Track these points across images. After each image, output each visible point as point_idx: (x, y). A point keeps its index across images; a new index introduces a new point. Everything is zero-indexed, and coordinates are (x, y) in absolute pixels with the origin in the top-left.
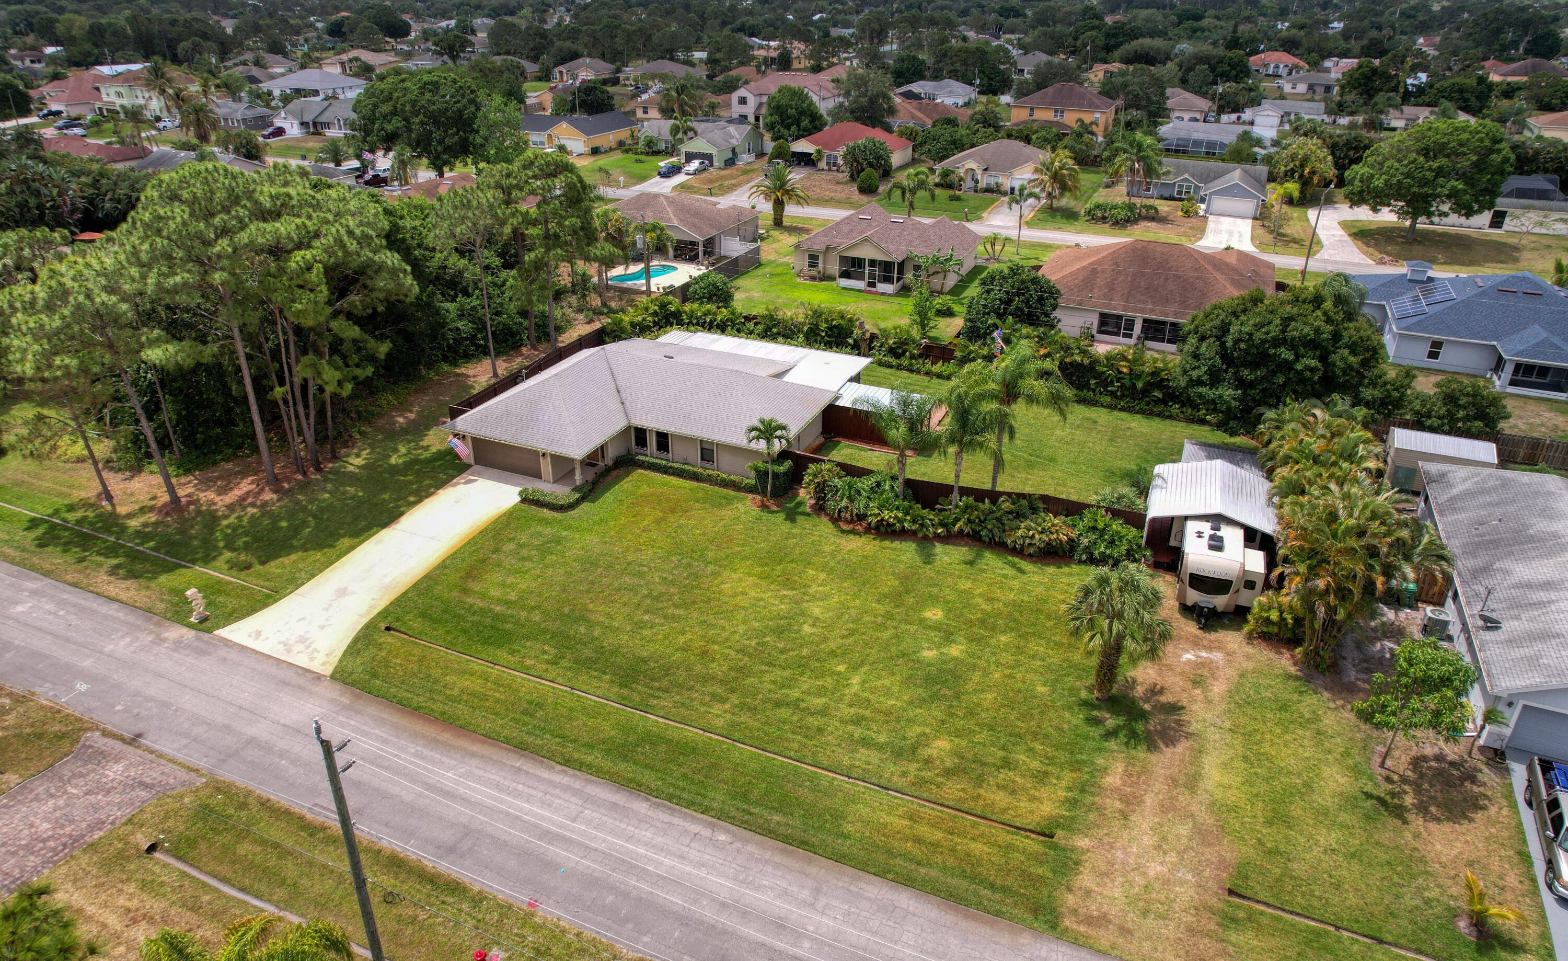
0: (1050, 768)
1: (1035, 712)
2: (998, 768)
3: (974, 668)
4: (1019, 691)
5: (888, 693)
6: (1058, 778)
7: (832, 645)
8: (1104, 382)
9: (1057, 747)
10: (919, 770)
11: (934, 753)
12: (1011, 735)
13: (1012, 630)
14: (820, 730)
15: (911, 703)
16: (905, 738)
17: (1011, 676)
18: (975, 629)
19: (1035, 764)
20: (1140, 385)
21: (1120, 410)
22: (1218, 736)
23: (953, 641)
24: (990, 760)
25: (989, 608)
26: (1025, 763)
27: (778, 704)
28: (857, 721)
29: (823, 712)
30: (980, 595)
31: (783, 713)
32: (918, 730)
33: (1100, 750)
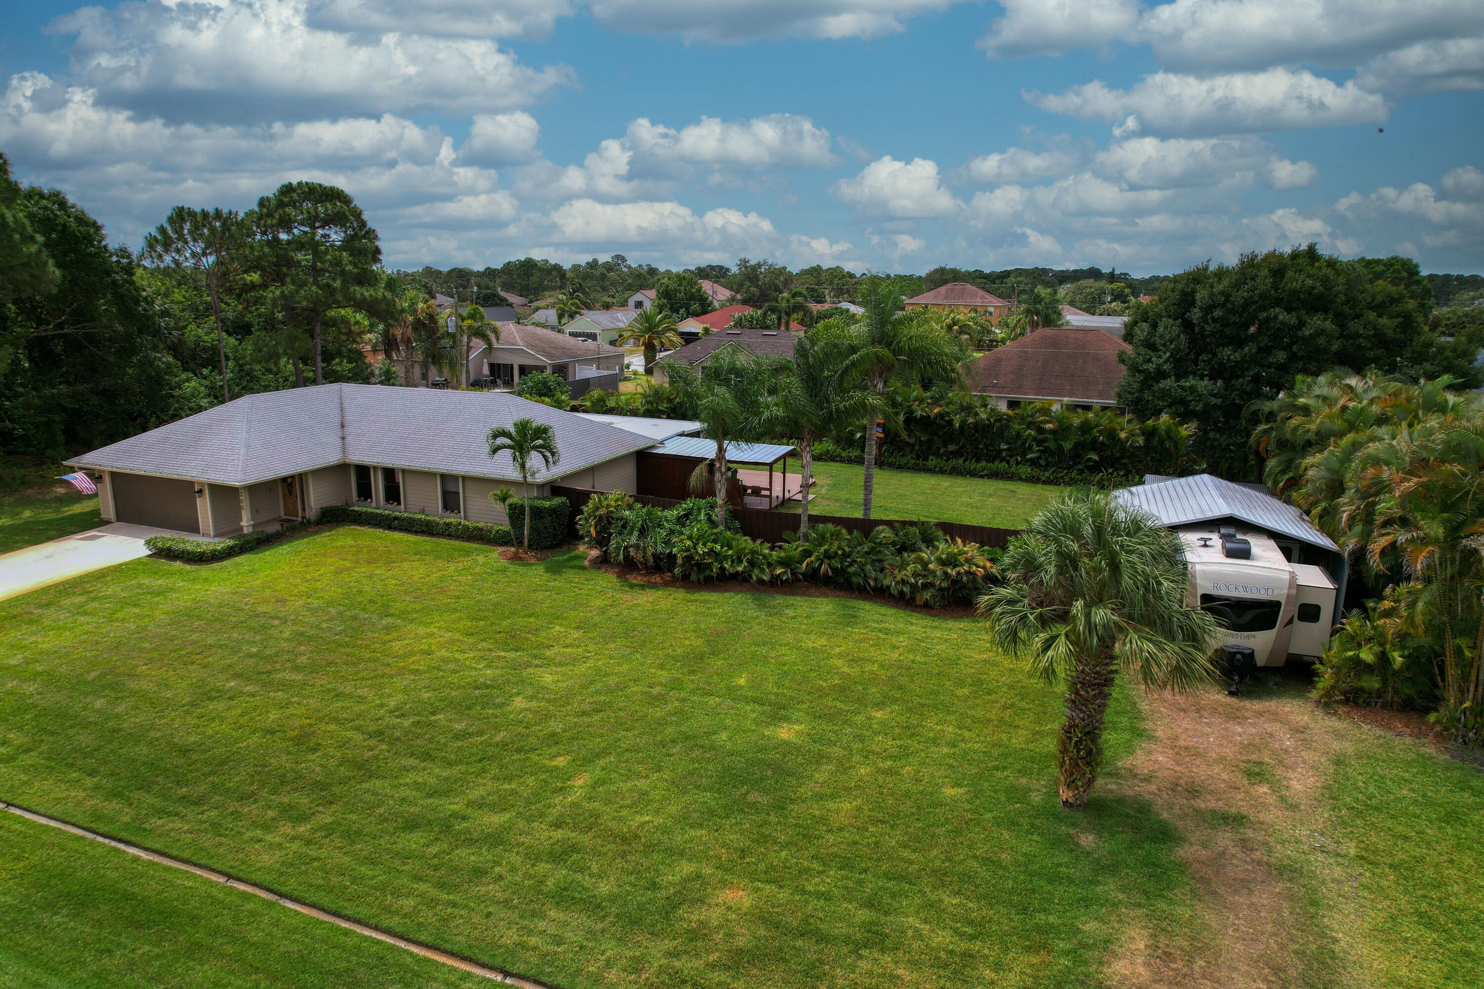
0: (976, 946)
1: (941, 831)
2: (857, 948)
3: (820, 758)
4: (908, 795)
5: (642, 800)
6: (997, 967)
7: (556, 726)
8: (1019, 448)
9: (989, 899)
10: (673, 954)
11: (714, 916)
12: (888, 877)
13: (895, 701)
14: (479, 873)
15: (684, 820)
16: (654, 886)
17: (889, 772)
18: (828, 701)
19: (943, 938)
20: (1067, 446)
21: (1044, 483)
22: (1338, 872)
23: (787, 719)
24: (842, 928)
25: (855, 671)
26: (918, 935)
27: (412, 825)
28: (558, 856)
29: (496, 839)
30: (840, 656)
31: (414, 841)
32: (687, 868)
33: (1086, 903)
